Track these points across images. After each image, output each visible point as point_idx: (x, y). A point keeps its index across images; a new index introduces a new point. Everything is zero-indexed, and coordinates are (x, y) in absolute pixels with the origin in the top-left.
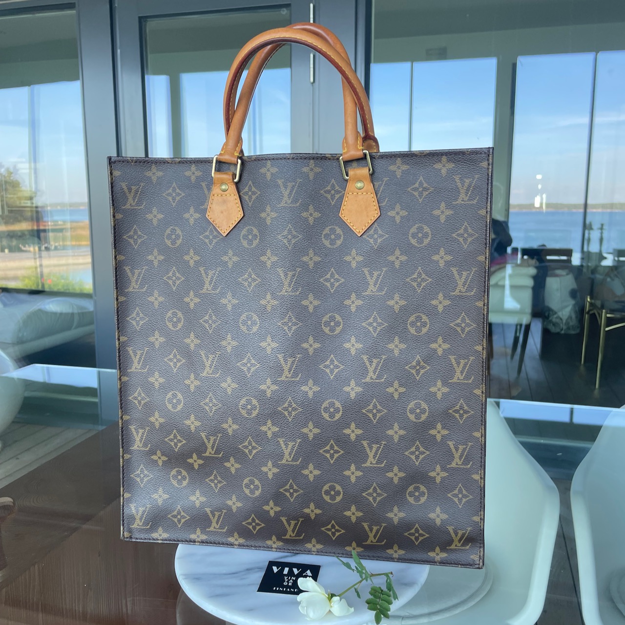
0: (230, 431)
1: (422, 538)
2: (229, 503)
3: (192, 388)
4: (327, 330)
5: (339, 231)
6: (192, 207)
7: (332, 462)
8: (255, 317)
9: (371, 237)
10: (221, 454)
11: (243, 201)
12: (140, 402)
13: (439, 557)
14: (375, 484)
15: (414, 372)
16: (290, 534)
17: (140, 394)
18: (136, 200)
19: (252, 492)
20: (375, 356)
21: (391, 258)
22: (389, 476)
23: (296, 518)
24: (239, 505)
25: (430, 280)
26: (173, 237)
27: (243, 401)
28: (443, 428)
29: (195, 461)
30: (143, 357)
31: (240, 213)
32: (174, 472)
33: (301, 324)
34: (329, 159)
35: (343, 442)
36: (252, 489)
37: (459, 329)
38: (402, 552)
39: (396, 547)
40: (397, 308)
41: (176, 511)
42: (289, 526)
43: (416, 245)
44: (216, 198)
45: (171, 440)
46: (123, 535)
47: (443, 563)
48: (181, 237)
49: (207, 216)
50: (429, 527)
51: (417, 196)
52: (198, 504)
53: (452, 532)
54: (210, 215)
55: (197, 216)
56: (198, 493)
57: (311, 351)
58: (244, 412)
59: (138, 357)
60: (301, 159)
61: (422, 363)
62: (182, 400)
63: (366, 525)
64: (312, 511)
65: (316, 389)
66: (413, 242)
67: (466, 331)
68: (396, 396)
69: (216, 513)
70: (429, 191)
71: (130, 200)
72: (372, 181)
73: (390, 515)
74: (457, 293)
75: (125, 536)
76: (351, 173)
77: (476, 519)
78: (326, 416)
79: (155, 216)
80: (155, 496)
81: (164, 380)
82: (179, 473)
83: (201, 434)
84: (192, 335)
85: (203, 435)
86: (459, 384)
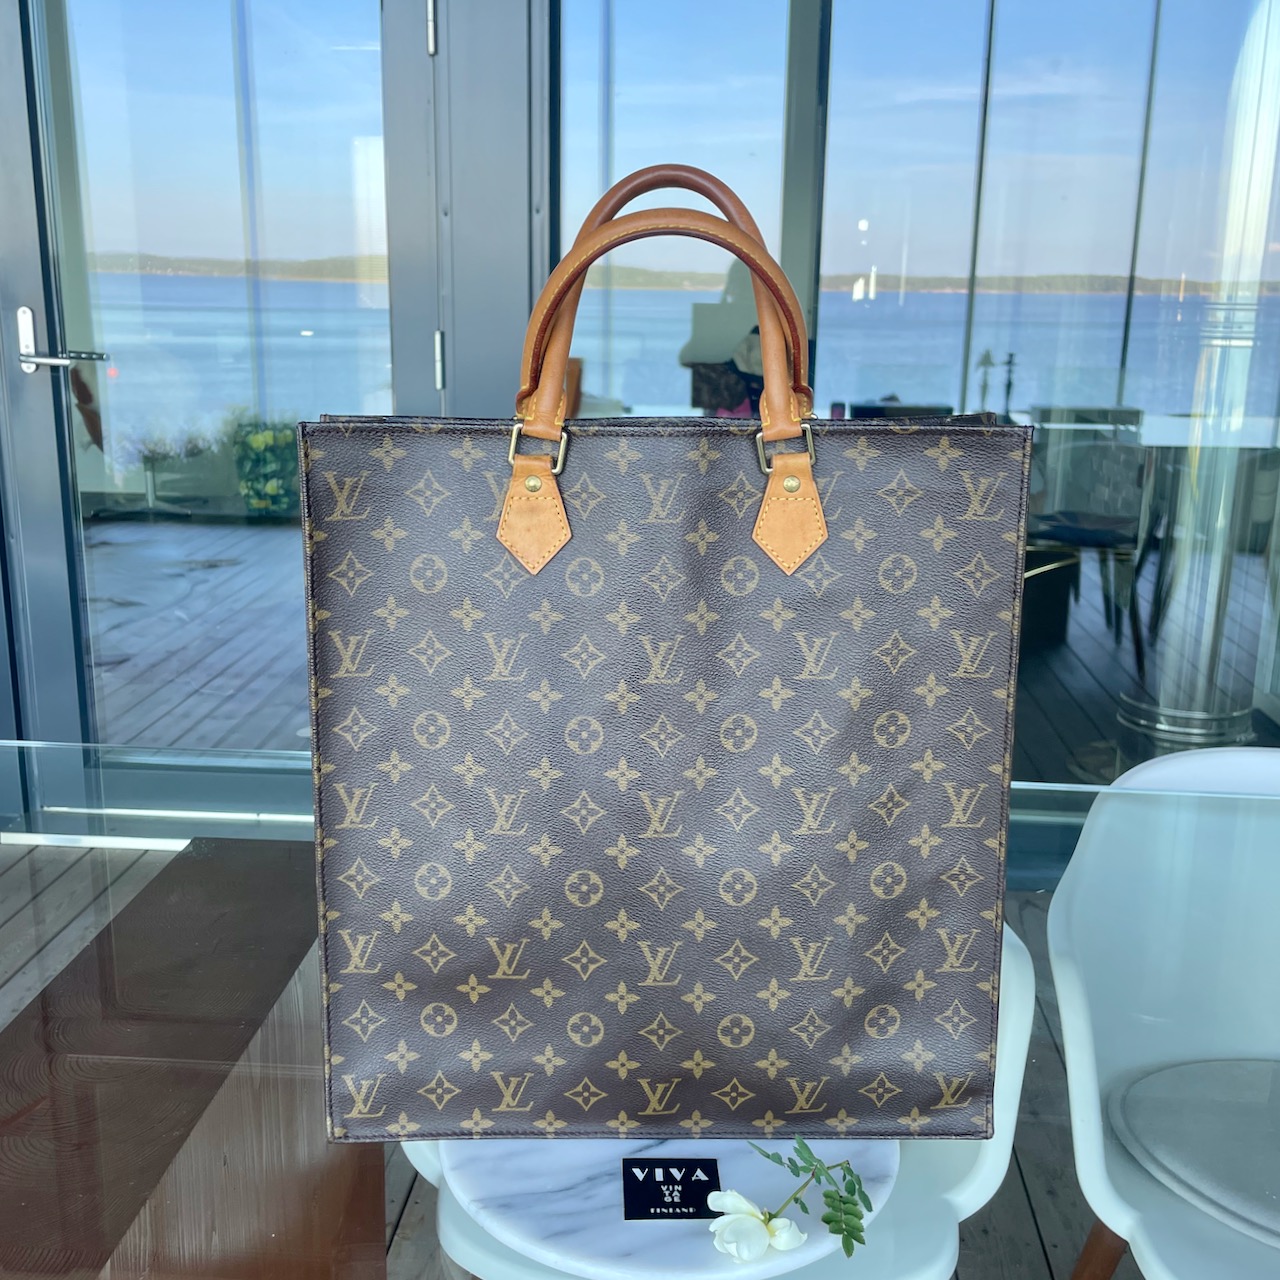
0: (546, 934)
1: (890, 1095)
2: (539, 1059)
3: (470, 857)
4: (729, 745)
5: (751, 565)
6: (467, 519)
7: (736, 978)
8: (596, 725)
9: (810, 576)
10: (527, 974)
11: (568, 508)
12: (359, 886)
13: (916, 1124)
14: (812, 1011)
15: (882, 812)
16: (654, 1106)
17: (360, 870)
18: (352, 504)
19: (586, 1038)
20: (817, 789)
21: (846, 614)
22: (836, 995)
23: (667, 1080)
24: (560, 1062)
25: (914, 651)
26: (429, 574)
27: (573, 878)
28: (930, 907)
29: (474, 989)
30: (367, 799)
31: (564, 531)
32: (428, 1010)
33: (683, 736)
34: (735, 435)
35: (757, 941)
36: (585, 1032)
37: (961, 736)
38: (852, 1122)
39: (842, 1114)
40: (855, 703)
41: (434, 1082)
42: (654, 1093)
43: (891, 590)
44: (515, 503)
45: (426, 953)
46: (333, 1133)
47: (926, 1133)
48: (446, 576)
49: (498, 536)
50: (902, 1076)
51: (894, 505)
52: (476, 1066)
53: (941, 1081)
54: (504, 535)
55: (478, 535)
56: (476, 1046)
57: (700, 783)
58: (573, 898)
59: (356, 800)
60: (684, 436)
61: (897, 798)
62: (449, 878)
63: (793, 1083)
64: (697, 1064)
65: (710, 850)
66: (886, 585)
67: (975, 740)
68: (852, 857)
69: (512, 1079)
70: (915, 497)
71: (342, 505)
72: (815, 477)
73: (837, 1061)
74: (960, 673)
75: (337, 1135)
76: (777, 462)
77: (983, 1056)
78: (728, 898)
79: (390, 534)
80: (392, 1057)
81: (411, 843)
82: (438, 1011)
83: (488, 939)
84: (469, 758)
85: (492, 942)
86: (959, 830)
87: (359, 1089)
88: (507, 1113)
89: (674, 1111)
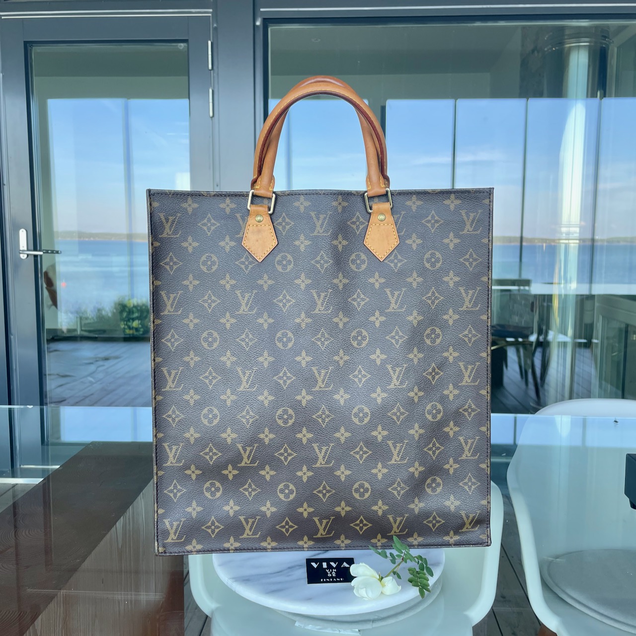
0: (267, 441)
1: (439, 524)
2: (263, 509)
3: (229, 403)
4: (355, 344)
5: (363, 257)
6: (227, 236)
7: (361, 462)
8: (290, 335)
9: (392, 261)
10: (257, 463)
11: (276, 230)
12: (174, 420)
13: (453, 540)
14: (399, 479)
15: (430, 377)
16: (322, 533)
17: (174, 412)
18: (172, 230)
19: (287, 496)
20: (397, 365)
21: (409, 280)
22: (411, 471)
23: (328, 518)
24: (274, 509)
25: (442, 298)
26: (209, 263)
27: (280, 412)
28: (455, 425)
29: (230, 472)
30: (178, 376)
31: (274, 241)
32: (207, 485)
33: (333, 339)
34: (354, 195)
35: (370, 443)
36: (286, 493)
37: (466, 339)
38: (420, 539)
39: (415, 536)
40: (415, 323)
41: (210, 522)
42: (321, 525)
43: (430, 268)
44: (251, 228)
45: (206, 454)
46: (158, 550)
47: (458, 544)
48: (217, 264)
49: (242, 244)
50: (445, 514)
51: (430, 227)
52: (231, 513)
54: (246, 244)
55: (233, 244)
56: (231, 503)
57: (341, 363)
58: (280, 422)
59: (172, 376)
60: (331, 194)
61: (437, 370)
62: (218, 414)
63: (390, 517)
64: (343, 509)
65: (347, 396)
66: (428, 265)
67: (473, 341)
68: (416, 400)
69: (250, 520)
70: (440, 223)
71: (167, 230)
72: (392, 214)
73: (412, 506)
74: (464, 308)
75: (160, 551)
76: (375, 207)
77: (484, 502)
78: (356, 421)
79: (190, 244)
80: (189, 510)
81: (199, 397)
82: (213, 485)
83: (238, 445)
84: (228, 353)
85: (240, 446)
86: (467, 386)
87: (172, 526)
88: (248, 538)
89: (331, 535)
